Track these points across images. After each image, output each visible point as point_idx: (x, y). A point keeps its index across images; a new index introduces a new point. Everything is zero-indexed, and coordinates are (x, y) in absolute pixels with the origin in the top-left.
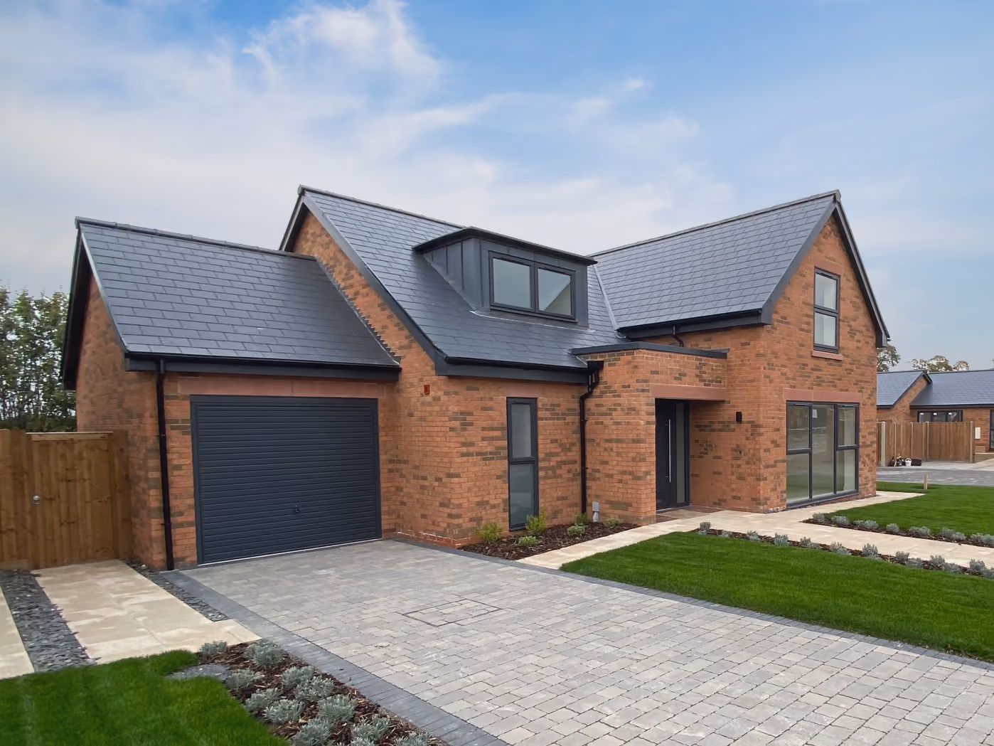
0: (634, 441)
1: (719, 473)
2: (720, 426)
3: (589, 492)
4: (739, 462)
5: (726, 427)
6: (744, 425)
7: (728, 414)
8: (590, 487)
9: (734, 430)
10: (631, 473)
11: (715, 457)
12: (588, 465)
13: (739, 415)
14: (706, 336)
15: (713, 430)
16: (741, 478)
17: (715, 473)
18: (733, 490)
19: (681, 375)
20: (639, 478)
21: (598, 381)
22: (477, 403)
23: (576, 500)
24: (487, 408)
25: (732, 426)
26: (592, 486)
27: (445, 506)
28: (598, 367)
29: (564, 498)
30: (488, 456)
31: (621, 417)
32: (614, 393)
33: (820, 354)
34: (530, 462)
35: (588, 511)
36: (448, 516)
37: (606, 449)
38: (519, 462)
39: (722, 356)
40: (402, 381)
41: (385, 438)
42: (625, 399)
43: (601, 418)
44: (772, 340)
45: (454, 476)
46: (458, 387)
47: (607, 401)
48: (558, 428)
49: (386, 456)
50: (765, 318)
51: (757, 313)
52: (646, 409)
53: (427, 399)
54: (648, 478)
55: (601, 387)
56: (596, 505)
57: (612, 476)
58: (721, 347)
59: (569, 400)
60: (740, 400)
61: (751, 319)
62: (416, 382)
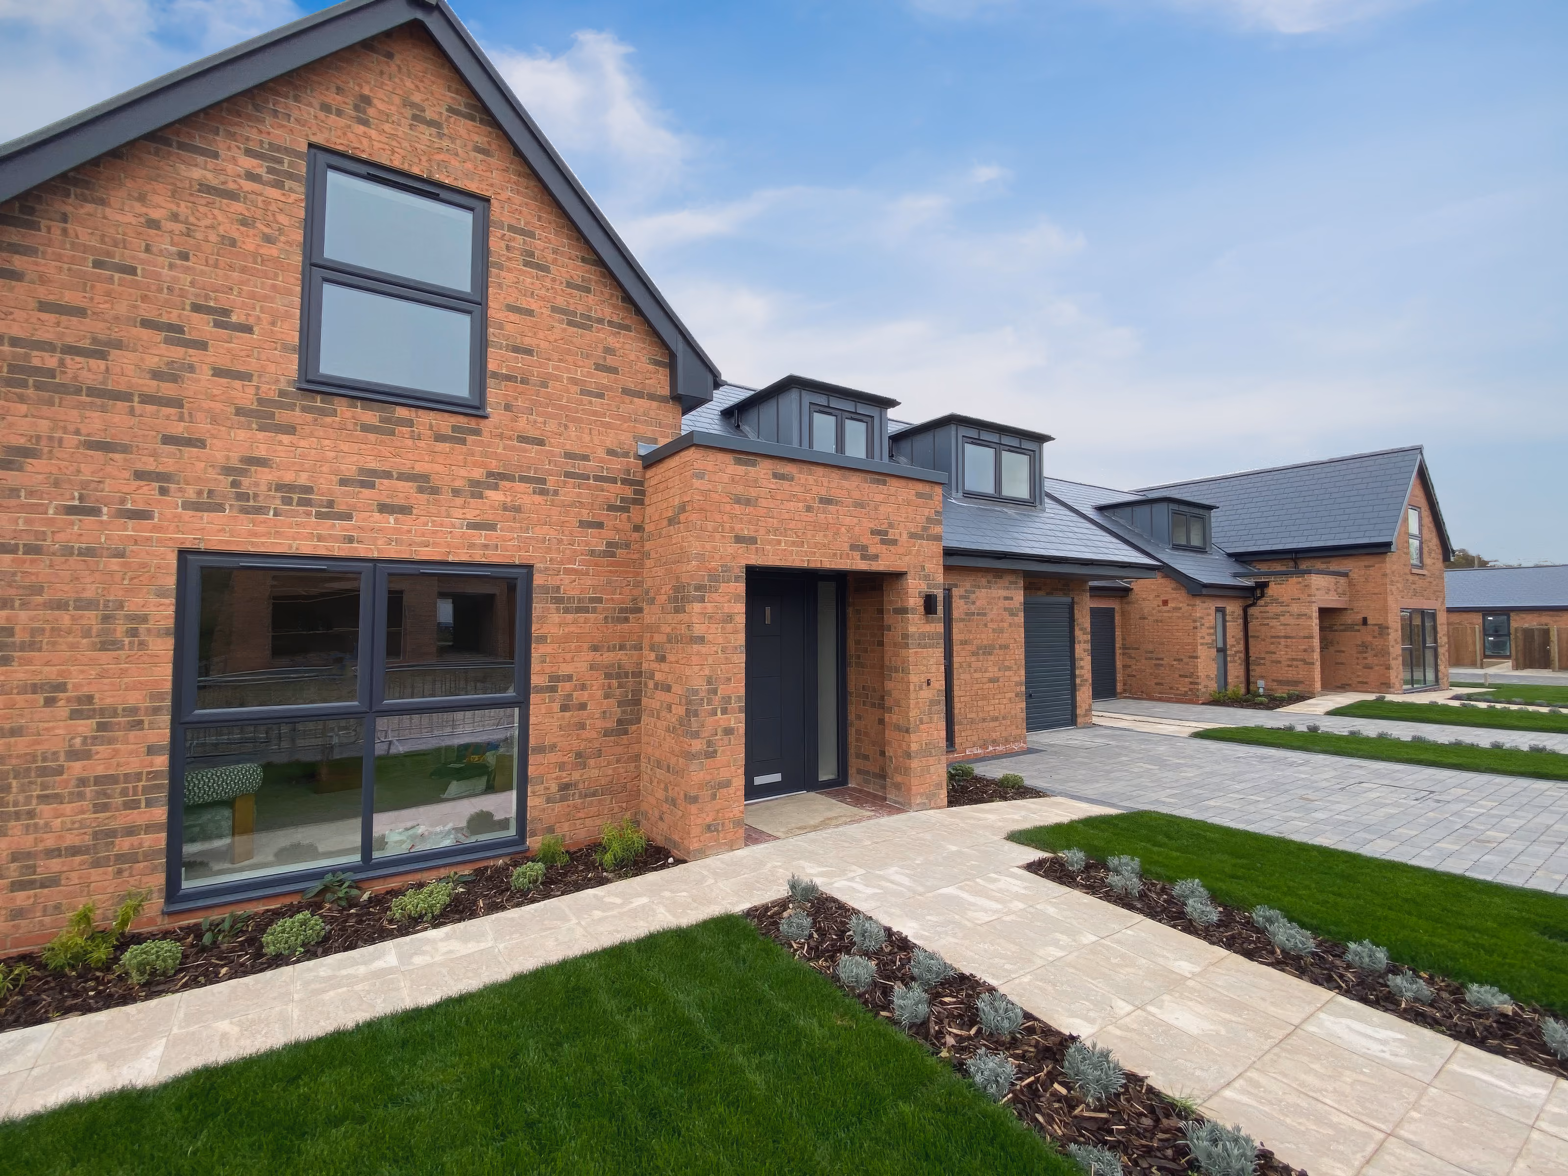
0: (1305, 637)
1: (1343, 664)
2: (1342, 627)
3: (1252, 673)
4: (1365, 655)
5: (1350, 628)
6: (1369, 627)
7: (1349, 618)
8: (1254, 670)
9: (1359, 631)
10: (1303, 660)
11: (1337, 651)
12: (1251, 654)
13: (1365, 619)
14: (1323, 560)
15: (1337, 631)
16: (1368, 667)
17: (1337, 664)
18: (1358, 676)
19: (1328, 590)
20: (1313, 664)
21: (1263, 595)
22: (1205, 610)
23: (1243, 679)
24: (1208, 615)
25: (1357, 627)
26: (1256, 670)
27: (1186, 677)
28: (1263, 586)
29: (1238, 677)
30: (1210, 646)
31: (1292, 621)
32: (1281, 604)
33: (1415, 571)
34: (1222, 651)
35: (1252, 687)
36: (1191, 683)
37: (1272, 643)
38: (1219, 650)
39: (1345, 575)
40: (1132, 597)
41: (1118, 633)
42: (1295, 608)
43: (1266, 621)
44: (1392, 563)
45: (1196, 657)
46: (1198, 602)
47: (1273, 609)
48: (1234, 629)
49: (1118, 644)
50: (1393, 548)
51: (1388, 545)
52: (1315, 615)
53: (1165, 608)
54: (1318, 664)
55: (1267, 599)
56: (1261, 683)
57: (1280, 662)
58: (1342, 569)
59: (1233, 608)
60: (1364, 608)
61: (1381, 549)
62: (1151, 597)
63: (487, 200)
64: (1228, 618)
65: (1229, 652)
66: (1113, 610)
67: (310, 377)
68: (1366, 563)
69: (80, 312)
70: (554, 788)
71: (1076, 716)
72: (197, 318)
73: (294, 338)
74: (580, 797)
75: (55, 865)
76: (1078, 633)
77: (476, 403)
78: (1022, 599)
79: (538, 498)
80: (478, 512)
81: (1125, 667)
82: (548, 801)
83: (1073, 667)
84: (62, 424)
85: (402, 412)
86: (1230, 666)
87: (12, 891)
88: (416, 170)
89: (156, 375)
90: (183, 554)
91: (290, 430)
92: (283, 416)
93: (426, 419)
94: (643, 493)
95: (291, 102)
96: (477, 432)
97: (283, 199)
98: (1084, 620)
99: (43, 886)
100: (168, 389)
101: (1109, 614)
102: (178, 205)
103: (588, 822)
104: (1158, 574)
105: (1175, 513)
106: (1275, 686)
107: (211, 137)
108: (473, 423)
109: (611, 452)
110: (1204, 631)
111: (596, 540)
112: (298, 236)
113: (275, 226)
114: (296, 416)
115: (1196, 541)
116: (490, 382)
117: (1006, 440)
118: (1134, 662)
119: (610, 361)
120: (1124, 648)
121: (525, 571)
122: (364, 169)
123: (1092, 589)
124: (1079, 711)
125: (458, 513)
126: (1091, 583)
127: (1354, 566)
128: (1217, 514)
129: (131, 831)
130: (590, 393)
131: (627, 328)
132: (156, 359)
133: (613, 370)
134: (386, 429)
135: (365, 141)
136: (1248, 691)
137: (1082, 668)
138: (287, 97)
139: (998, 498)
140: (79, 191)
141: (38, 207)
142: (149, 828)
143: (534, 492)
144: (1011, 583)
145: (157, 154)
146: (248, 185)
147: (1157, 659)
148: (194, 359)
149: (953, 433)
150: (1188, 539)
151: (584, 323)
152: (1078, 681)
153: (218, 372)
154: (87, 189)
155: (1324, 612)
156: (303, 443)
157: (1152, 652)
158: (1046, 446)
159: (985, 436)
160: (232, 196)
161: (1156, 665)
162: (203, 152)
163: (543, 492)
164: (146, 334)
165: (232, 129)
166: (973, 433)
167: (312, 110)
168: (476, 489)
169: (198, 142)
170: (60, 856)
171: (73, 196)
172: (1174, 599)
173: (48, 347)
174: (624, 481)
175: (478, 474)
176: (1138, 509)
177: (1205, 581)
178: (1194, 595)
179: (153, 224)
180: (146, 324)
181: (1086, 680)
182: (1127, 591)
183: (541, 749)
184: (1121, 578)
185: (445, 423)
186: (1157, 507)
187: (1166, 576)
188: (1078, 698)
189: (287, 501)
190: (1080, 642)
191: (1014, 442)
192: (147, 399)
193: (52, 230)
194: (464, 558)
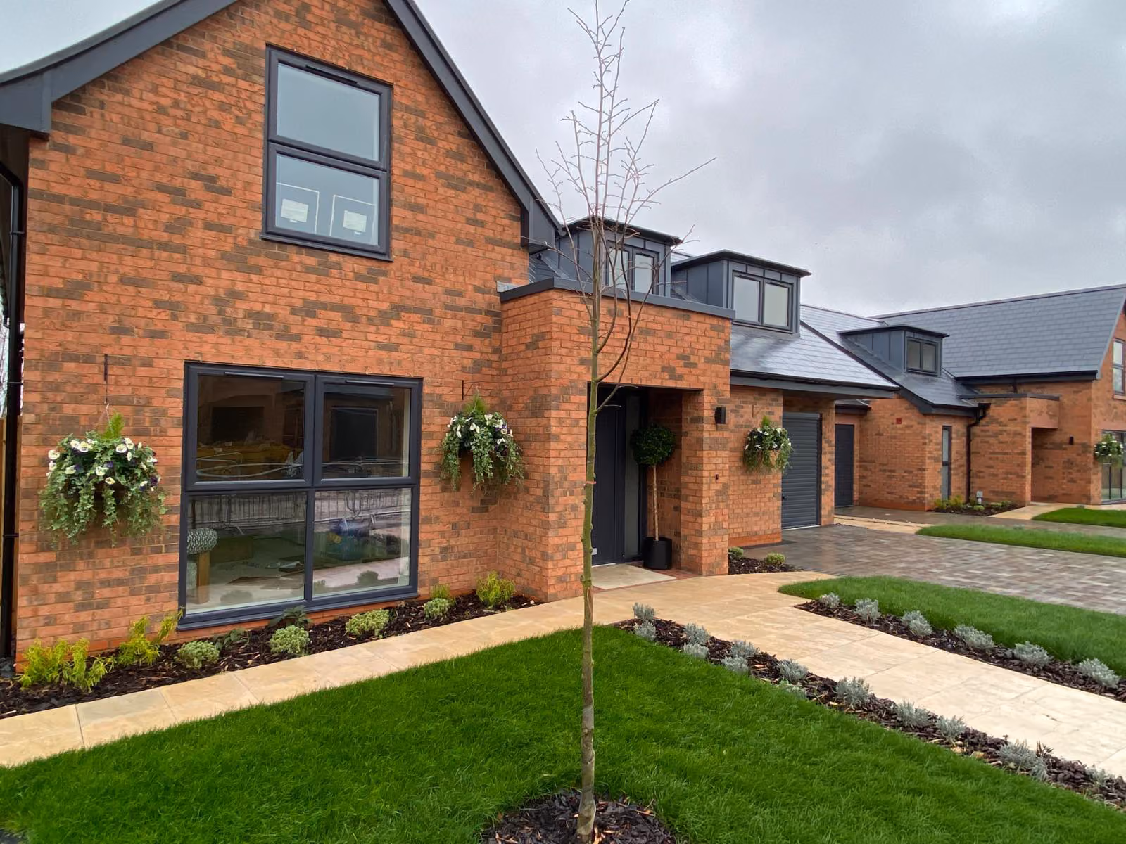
1: (1051, 478)
2: (1051, 446)
3: (972, 485)
4: (1070, 471)
5: (1059, 446)
6: (1075, 446)
8: (974, 482)
9: (1065, 449)
10: (1017, 474)
11: (1046, 467)
12: (972, 468)
13: (1071, 439)
14: (1038, 386)
15: (1047, 448)
16: (1072, 481)
17: (1046, 477)
18: (1063, 489)
19: (1040, 414)
20: (1024, 477)
21: (984, 416)
22: (934, 429)
23: (964, 489)
24: (937, 432)
25: (1064, 446)
26: (976, 482)
27: (915, 487)
28: (985, 407)
29: (959, 488)
30: (936, 460)
31: (1007, 439)
32: (1001, 424)
33: (1116, 397)
34: (947, 464)
35: (972, 497)
36: (919, 492)
37: (990, 459)
38: (944, 464)
39: (1057, 399)
40: (871, 414)
41: (856, 447)
42: (1011, 428)
43: (987, 439)
44: (1096, 389)
45: (924, 470)
46: (927, 420)
47: (994, 428)
48: (958, 444)
49: (856, 458)
50: (1098, 376)
51: (1094, 373)
52: (1029, 434)
53: (898, 426)
54: (1029, 477)
55: (987, 419)
56: (980, 494)
57: (996, 475)
58: (1055, 394)
59: (958, 427)
60: (1071, 429)
61: (1086, 377)
62: (887, 415)
63: (390, 86)
64: (954, 436)
65: (953, 466)
66: (853, 426)
67: (270, 230)
68: (1075, 389)
69: (116, 179)
70: (437, 551)
71: (821, 516)
72: (194, 184)
73: (259, 198)
74: (456, 558)
75: (106, 592)
76: (824, 445)
77: (383, 251)
78: (781, 414)
79: (427, 327)
80: (386, 337)
81: (862, 477)
82: (433, 560)
83: (819, 475)
84: (106, 265)
85: (334, 258)
86: (953, 477)
87: (77, 611)
88: (341, 63)
89: (169, 228)
90: (188, 364)
91: (259, 270)
92: (254, 260)
93: (350, 264)
94: (501, 323)
95: (254, 11)
96: (385, 274)
97: (249, 88)
98: (830, 434)
99: (98, 608)
100: (177, 239)
101: (850, 429)
102: (179, 95)
103: (461, 578)
104: (893, 395)
105: (911, 340)
106: (991, 496)
107: (199, 40)
108: (383, 267)
109: (477, 289)
110: (931, 447)
111: (467, 359)
112: (260, 118)
113: (244, 111)
114: (261, 261)
115: (928, 366)
116: (395, 234)
117: (769, 274)
118: (869, 473)
119: (480, 216)
120: (861, 460)
121: (417, 383)
122: (304, 63)
123: (837, 407)
124: (823, 512)
125: (371, 337)
126: (837, 402)
127: (1064, 392)
128: (948, 341)
129: (156, 570)
130: (463, 243)
131: (491, 189)
132: (168, 216)
133: (481, 224)
134: (322, 271)
135: (305, 41)
136: (968, 501)
137: (827, 475)
138: (251, 7)
139: (760, 326)
140: (111, 83)
141: (83, 96)
142: (168, 567)
143: (424, 322)
144: (773, 400)
145: (163, 54)
146: (227, 79)
147: (890, 471)
148: (193, 216)
149: (725, 267)
150: (921, 365)
151: (459, 185)
152: (823, 486)
153: (208, 226)
154: (117, 82)
155: (1037, 432)
156: (267, 281)
157: (885, 465)
158: (803, 280)
159: (752, 270)
160: (216, 87)
161: (889, 476)
162: (195, 53)
163: (430, 322)
164: (160, 196)
165: (215, 34)
166: (741, 268)
167: (268, 17)
168: (384, 318)
169: (191, 44)
170: (109, 586)
171: (107, 88)
172: (906, 418)
173: (95, 205)
174: (488, 313)
175: (385, 306)
176: (877, 335)
177: (936, 401)
178: (925, 415)
179: (161, 110)
180: (160, 188)
181: (830, 486)
182: (866, 409)
183: (428, 520)
184: (862, 397)
185: (362, 266)
186: (894, 335)
187: (900, 397)
188: (823, 501)
189: (256, 326)
190: (825, 453)
191: (776, 276)
192: (163, 246)
193: (94, 114)
194: (377, 372)
